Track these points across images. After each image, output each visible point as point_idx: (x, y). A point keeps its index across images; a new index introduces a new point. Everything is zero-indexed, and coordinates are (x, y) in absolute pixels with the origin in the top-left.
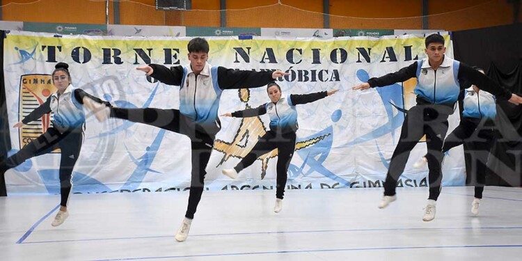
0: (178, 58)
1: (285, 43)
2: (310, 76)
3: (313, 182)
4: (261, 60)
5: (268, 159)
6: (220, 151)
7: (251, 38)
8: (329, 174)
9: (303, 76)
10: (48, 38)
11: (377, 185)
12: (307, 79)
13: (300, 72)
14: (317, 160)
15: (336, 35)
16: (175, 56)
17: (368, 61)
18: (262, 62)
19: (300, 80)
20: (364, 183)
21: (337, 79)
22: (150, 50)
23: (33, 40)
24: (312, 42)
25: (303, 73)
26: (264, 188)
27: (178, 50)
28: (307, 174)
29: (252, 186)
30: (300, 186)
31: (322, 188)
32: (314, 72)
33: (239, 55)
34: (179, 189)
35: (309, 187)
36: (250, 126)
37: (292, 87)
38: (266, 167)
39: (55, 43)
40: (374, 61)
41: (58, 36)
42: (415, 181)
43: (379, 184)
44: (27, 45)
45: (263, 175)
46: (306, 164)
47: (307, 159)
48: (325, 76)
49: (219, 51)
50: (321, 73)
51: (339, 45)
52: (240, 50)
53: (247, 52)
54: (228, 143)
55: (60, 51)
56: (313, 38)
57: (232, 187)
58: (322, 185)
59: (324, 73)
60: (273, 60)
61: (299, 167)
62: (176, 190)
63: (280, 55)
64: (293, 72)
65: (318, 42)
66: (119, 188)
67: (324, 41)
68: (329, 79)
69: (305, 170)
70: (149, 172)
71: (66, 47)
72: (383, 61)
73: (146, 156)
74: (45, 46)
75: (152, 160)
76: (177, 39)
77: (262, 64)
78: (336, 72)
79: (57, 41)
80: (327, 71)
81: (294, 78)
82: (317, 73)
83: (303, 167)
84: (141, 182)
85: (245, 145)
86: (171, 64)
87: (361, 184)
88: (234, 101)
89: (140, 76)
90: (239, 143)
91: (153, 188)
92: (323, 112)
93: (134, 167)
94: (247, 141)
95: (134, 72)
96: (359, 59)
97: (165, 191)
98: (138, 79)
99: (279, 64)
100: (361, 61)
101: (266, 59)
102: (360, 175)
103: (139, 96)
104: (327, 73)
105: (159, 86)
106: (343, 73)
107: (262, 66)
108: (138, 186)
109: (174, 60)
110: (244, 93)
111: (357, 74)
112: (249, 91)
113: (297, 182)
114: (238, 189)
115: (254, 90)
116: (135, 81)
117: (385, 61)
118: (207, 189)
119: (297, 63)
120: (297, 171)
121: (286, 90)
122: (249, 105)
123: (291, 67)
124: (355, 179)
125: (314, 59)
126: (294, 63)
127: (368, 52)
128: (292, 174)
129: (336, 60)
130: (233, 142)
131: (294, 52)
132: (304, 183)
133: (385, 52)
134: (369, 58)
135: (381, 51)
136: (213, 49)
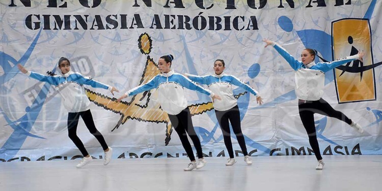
2: (223, 23)
4: (165, 4)
6: (116, 112)
9: (214, 23)
11: (302, 152)
12: (219, 27)
13: (211, 18)
17: (292, 5)
18: (167, 6)
19: (212, 28)
20: (287, 150)
21: (255, 27)
25: (215, 20)
26: (169, 155)
29: (155, 153)
30: (210, 153)
31: (237, 155)
34: (66, 158)
35: (222, 154)
37: (201, 37)
38: (171, 131)
40: (298, 7)
42: (346, 148)
43: (304, 151)
45: (168, 140)
48: (241, 23)
50: (236, 20)
54: (125, 103)
57: (131, 154)
58: (237, 152)
59: (240, 20)
60: (179, 4)
61: (210, 132)
62: (63, 159)
64: (203, 19)
68: (246, 28)
70: (28, 137)
72: (309, 6)
73: (25, 117)
75: (33, 123)
77: (167, 9)
78: (254, 19)
80: (243, 18)
81: (204, 26)
82: (232, 20)
83: (214, 131)
84: (19, 149)
85: (147, 104)
86: (56, 7)
87: (283, 151)
88: (133, 52)
89: (17, 20)
90: (139, 103)
91: (34, 156)
92: (238, 67)
93: (11, 131)
94: (148, 100)
95: (11, 16)
96: (281, 3)
97: (49, 160)
98: (15, 24)
99: (187, 9)
100: (283, 5)
101: (171, 2)
102: (281, 140)
103: (16, 45)
104: (244, 21)
105: (41, 34)
106: (262, 20)
107: (166, 11)
108: (16, 154)
109: (59, 3)
110: (145, 43)
111: (279, 22)
112: (151, 41)
113: (208, 149)
114: (137, 157)
115: (156, 40)
116: (11, 27)
117: (312, 6)
118: (101, 157)
119: (207, 8)
120: (207, 135)
121: (195, 40)
122: (151, 58)
123: (201, 13)
124: (276, 145)
125: (227, 3)
126: (204, 8)
128: (202, 140)
129: (254, 5)
130: (132, 102)
132: (215, 150)
134: (293, 2)
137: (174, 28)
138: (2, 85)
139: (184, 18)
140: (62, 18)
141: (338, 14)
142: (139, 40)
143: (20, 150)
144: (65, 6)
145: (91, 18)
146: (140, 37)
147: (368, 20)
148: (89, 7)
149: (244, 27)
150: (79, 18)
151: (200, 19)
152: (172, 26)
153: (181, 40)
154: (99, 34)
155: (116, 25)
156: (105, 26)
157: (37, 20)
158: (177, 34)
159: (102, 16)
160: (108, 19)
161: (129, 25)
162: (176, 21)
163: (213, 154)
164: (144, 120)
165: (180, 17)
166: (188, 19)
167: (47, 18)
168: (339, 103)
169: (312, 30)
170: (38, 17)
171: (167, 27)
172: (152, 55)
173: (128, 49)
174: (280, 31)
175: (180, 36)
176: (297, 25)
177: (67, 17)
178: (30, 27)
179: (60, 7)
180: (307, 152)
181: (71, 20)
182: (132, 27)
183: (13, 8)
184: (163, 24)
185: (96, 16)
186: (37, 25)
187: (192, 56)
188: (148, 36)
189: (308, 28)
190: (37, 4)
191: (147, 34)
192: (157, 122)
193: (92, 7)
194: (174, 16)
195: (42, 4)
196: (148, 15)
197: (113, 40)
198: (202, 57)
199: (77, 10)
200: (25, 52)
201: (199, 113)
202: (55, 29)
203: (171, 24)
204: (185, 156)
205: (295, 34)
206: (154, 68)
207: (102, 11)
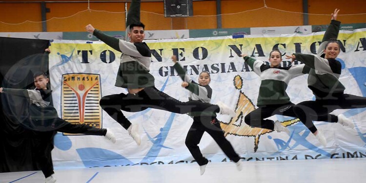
0: (184, 56)
1: (271, 40)
3: (298, 153)
5: (259, 136)
7: (242, 37)
8: (312, 147)
10: (82, 44)
11: (355, 155)
14: (301, 135)
15: (314, 31)
16: (181, 54)
17: (344, 51)
18: (253, 56)
20: (344, 154)
22: (161, 50)
23: (71, 47)
24: (294, 38)
26: (257, 159)
27: (183, 49)
28: (293, 147)
29: (247, 158)
30: (287, 157)
31: (306, 159)
33: (233, 52)
34: (187, 162)
35: (295, 158)
36: (244, 109)
38: (258, 142)
39: (87, 48)
40: (348, 52)
41: (89, 43)
43: (357, 155)
44: (66, 51)
45: (256, 148)
46: (292, 140)
47: (292, 135)
49: (217, 48)
51: (318, 39)
52: (233, 47)
53: (240, 49)
54: (226, 123)
55: (91, 54)
56: (294, 34)
58: (306, 156)
60: (261, 54)
61: (286, 142)
62: (185, 162)
63: (267, 50)
65: (299, 38)
66: (140, 161)
67: (304, 36)
69: (291, 144)
70: (162, 148)
71: (96, 51)
72: (357, 50)
73: (160, 135)
74: (80, 51)
75: (165, 139)
76: (182, 40)
79: (89, 47)
83: (289, 141)
85: (240, 124)
87: (341, 155)
88: (230, 88)
90: (235, 123)
91: (166, 160)
92: (305, 95)
93: (151, 144)
94: (241, 121)
97: (176, 163)
99: (266, 57)
101: (255, 53)
102: (339, 147)
105: (169, 79)
108: (154, 159)
109: (180, 58)
110: (238, 82)
112: (242, 80)
113: (284, 154)
115: (246, 79)
117: (359, 51)
120: (284, 144)
122: (242, 92)
124: (335, 151)
125: (296, 51)
127: (343, 43)
128: (280, 148)
129: (315, 52)
130: (230, 122)
131: (279, 46)
132: (290, 155)
133: (359, 43)
134: (344, 48)
135: (354, 42)
136: (212, 47)
142: (234, 80)
143: (157, 157)
144: (184, 59)
145: (201, 67)
146: (235, 78)
148: (200, 59)
150: (193, 67)
155: (218, 70)
156: (210, 71)
157: (166, 70)
159: (209, 65)
160: (213, 67)
161: (227, 70)
163: (288, 158)
164: (238, 135)
169: (360, 67)
170: (167, 68)
172: (243, 90)
173: (226, 87)
177: (185, 67)
178: (162, 75)
179: (181, 60)
180: (359, 155)
181: (188, 69)
182: (229, 72)
185: (204, 65)
186: (166, 73)
188: (240, 77)
189: (357, 66)
190: (166, 59)
192: (248, 136)
193: (202, 59)
196: (239, 62)
197: (216, 81)
199: (192, 62)
204: (269, 160)
205: (347, 71)
206: (245, 98)
207: (208, 62)
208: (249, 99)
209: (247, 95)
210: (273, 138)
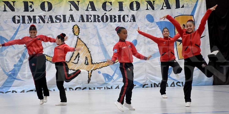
0: (33, 7)
2: (117, 19)
3: (120, 84)
4: (86, 9)
5: (92, 71)
9: (113, 19)
12: (115, 21)
13: (111, 16)
16: (31, 6)
17: (153, 9)
18: (87, 10)
19: (111, 21)
20: (151, 85)
21: (134, 20)
22: (14, 2)
25: (113, 17)
26: (90, 89)
27: (32, 3)
28: (116, 80)
29: (82, 88)
30: (112, 87)
32: (119, 16)
33: (72, 6)
35: (118, 87)
37: (105, 26)
38: (91, 76)
40: (156, 10)
45: (89, 81)
46: (115, 74)
47: (116, 71)
48: (126, 19)
49: (59, 3)
50: (124, 17)
52: (72, 3)
53: (77, 4)
57: (70, 88)
59: (126, 17)
60: (94, 9)
61: (111, 76)
62: (34, 91)
63: (98, 6)
64: (107, 17)
68: (129, 21)
69: (115, 78)
70: (15, 80)
72: (162, 9)
73: (14, 70)
78: (133, 17)
80: (128, 16)
81: (107, 20)
82: (122, 17)
83: (113, 75)
84: (11, 87)
85: (78, 62)
86: (28, 11)
87: (149, 85)
89: (8, 19)
90: (73, 61)
91: (19, 90)
93: (6, 77)
94: (78, 60)
95: (4, 17)
96: (147, 8)
97: (27, 92)
98: (7, 21)
99: (98, 11)
100: (149, 9)
101: (89, 8)
102: (149, 80)
103: (8, 32)
104: (128, 17)
105: (21, 26)
106: (137, 17)
107: (87, 13)
108: (9, 89)
109: (30, 9)
110: (76, 30)
111: (146, 17)
112: (79, 29)
113: (110, 85)
114: (73, 90)
115: (82, 28)
116: (5, 22)
117: (163, 9)
118: (54, 90)
119: (109, 11)
120: (110, 78)
121: (102, 28)
122: (79, 38)
123: (105, 13)
124: (146, 82)
125: (119, 8)
126: (107, 11)
127: (153, 3)
128: (107, 80)
129: (133, 9)
130: (70, 61)
131: (107, 3)
132: (114, 85)
133: (164, 3)
134: (154, 7)
135: (160, 2)
136: (55, 2)
137: (91, 21)
138: (1, 53)
139: (97, 16)
140: (32, 17)
141: (177, 13)
142: (73, 28)
144: (33, 11)
145: (47, 17)
146: (73, 27)
147: (193, 15)
148: (46, 11)
149: (128, 20)
150: (40, 17)
151: (105, 17)
152: (90, 20)
153: (95, 28)
154: (52, 25)
155: (60, 20)
156: (54, 21)
157: (18, 19)
158: (93, 25)
159: (53, 16)
160: (56, 17)
161: (67, 20)
162: (92, 18)
163: (113, 88)
165: (94, 16)
166: (98, 17)
167: (23, 17)
168: (179, 59)
170: (19, 17)
171: (88, 21)
172: (79, 36)
173: (67, 33)
174: (147, 22)
175: (95, 26)
176: (156, 19)
177: (34, 17)
178: (14, 22)
179: (30, 11)
181: (36, 18)
182: (69, 22)
183: (5, 12)
184: (85, 20)
185: (50, 16)
186: (19, 21)
187: (101, 36)
188: (78, 26)
190: (18, 10)
191: (77, 25)
193: (48, 11)
194: (91, 15)
195: (21, 10)
196: (77, 15)
197: (59, 29)
198: (106, 37)
199: (39, 13)
200: (12, 36)
201: (106, 66)
202: (28, 23)
203: (89, 19)
204: (99, 89)
205: (155, 24)
206: (81, 43)
207: (53, 13)
208: (84, 43)
209: (82, 40)
210: (102, 73)
